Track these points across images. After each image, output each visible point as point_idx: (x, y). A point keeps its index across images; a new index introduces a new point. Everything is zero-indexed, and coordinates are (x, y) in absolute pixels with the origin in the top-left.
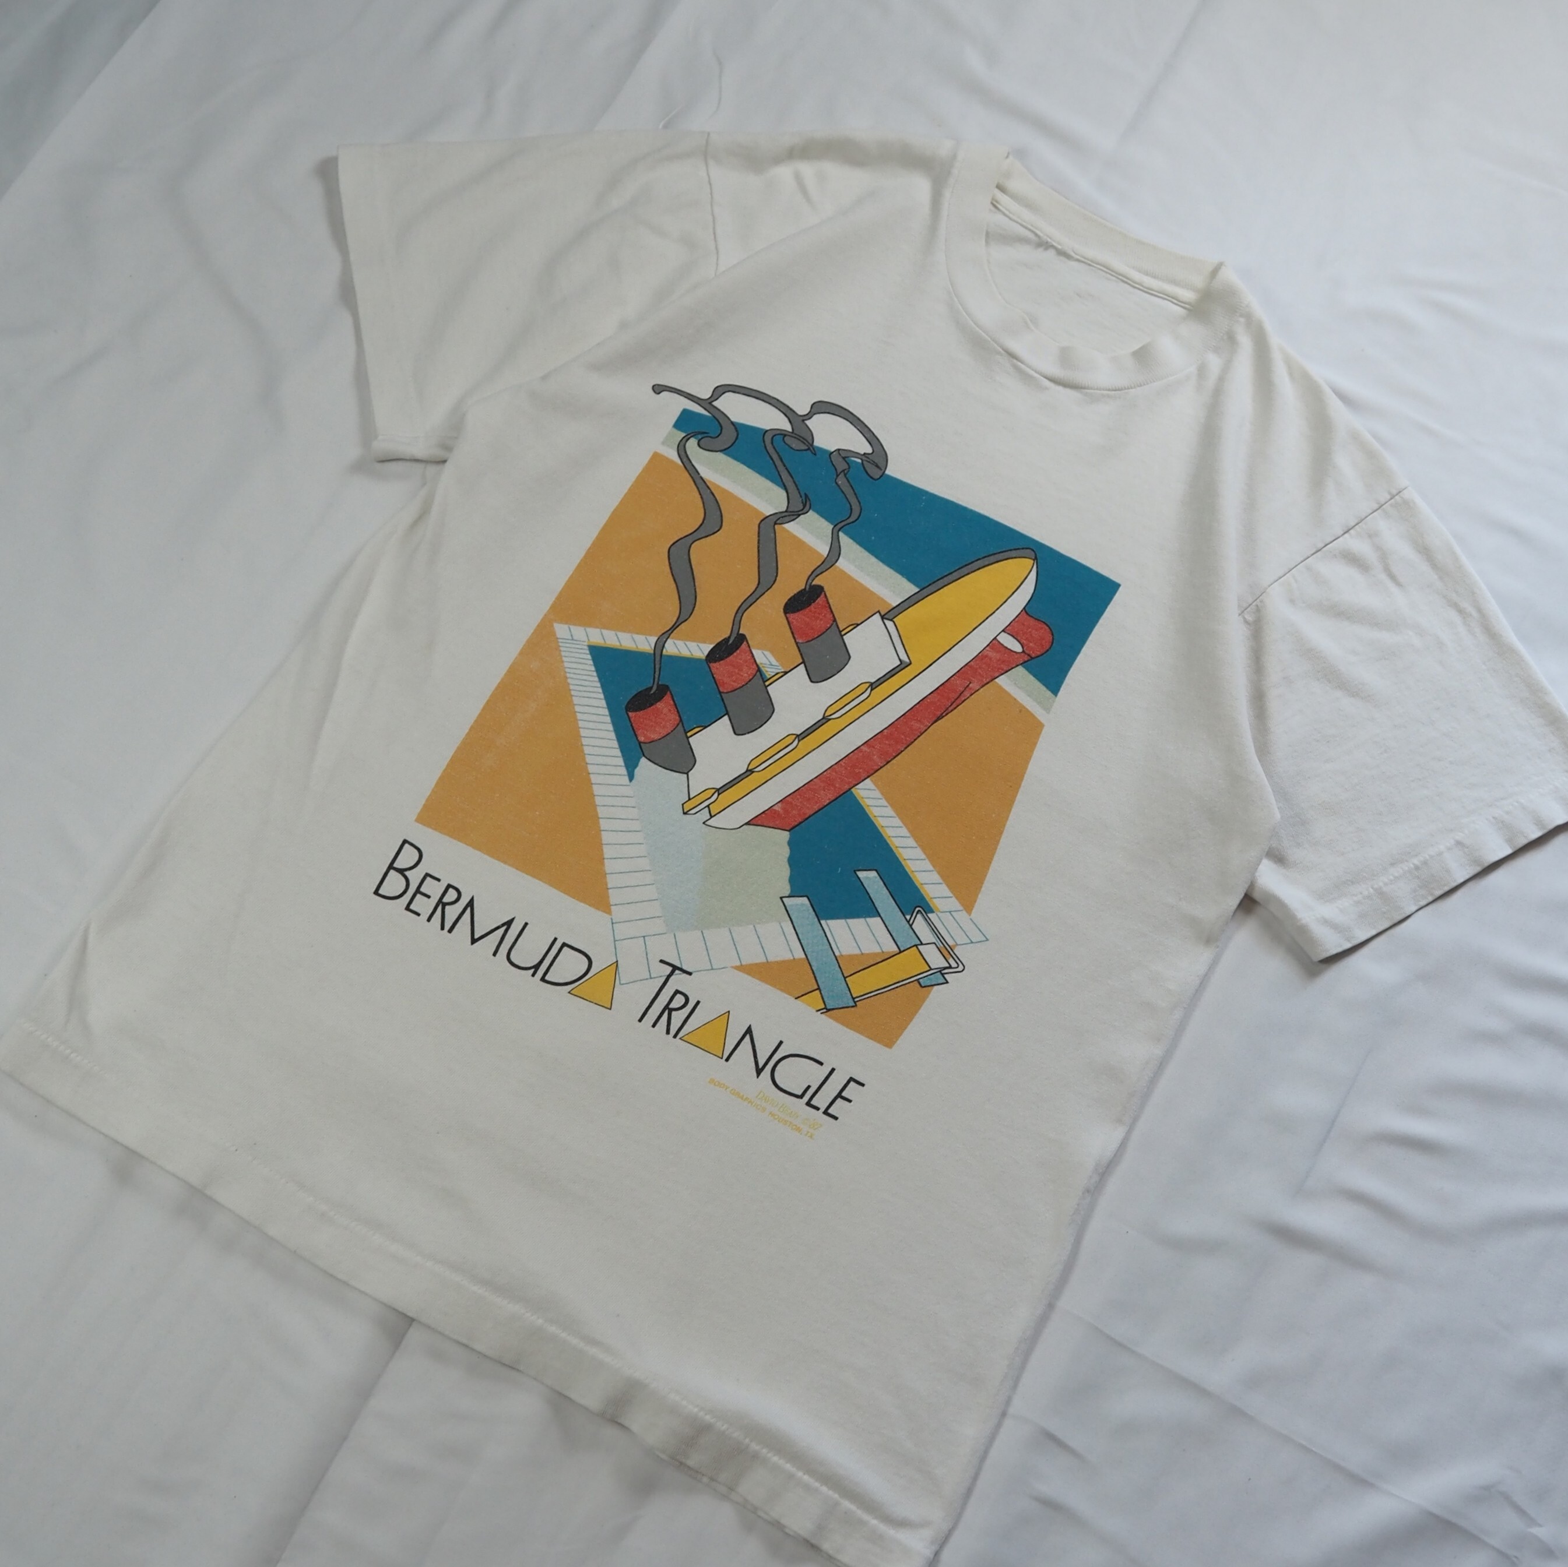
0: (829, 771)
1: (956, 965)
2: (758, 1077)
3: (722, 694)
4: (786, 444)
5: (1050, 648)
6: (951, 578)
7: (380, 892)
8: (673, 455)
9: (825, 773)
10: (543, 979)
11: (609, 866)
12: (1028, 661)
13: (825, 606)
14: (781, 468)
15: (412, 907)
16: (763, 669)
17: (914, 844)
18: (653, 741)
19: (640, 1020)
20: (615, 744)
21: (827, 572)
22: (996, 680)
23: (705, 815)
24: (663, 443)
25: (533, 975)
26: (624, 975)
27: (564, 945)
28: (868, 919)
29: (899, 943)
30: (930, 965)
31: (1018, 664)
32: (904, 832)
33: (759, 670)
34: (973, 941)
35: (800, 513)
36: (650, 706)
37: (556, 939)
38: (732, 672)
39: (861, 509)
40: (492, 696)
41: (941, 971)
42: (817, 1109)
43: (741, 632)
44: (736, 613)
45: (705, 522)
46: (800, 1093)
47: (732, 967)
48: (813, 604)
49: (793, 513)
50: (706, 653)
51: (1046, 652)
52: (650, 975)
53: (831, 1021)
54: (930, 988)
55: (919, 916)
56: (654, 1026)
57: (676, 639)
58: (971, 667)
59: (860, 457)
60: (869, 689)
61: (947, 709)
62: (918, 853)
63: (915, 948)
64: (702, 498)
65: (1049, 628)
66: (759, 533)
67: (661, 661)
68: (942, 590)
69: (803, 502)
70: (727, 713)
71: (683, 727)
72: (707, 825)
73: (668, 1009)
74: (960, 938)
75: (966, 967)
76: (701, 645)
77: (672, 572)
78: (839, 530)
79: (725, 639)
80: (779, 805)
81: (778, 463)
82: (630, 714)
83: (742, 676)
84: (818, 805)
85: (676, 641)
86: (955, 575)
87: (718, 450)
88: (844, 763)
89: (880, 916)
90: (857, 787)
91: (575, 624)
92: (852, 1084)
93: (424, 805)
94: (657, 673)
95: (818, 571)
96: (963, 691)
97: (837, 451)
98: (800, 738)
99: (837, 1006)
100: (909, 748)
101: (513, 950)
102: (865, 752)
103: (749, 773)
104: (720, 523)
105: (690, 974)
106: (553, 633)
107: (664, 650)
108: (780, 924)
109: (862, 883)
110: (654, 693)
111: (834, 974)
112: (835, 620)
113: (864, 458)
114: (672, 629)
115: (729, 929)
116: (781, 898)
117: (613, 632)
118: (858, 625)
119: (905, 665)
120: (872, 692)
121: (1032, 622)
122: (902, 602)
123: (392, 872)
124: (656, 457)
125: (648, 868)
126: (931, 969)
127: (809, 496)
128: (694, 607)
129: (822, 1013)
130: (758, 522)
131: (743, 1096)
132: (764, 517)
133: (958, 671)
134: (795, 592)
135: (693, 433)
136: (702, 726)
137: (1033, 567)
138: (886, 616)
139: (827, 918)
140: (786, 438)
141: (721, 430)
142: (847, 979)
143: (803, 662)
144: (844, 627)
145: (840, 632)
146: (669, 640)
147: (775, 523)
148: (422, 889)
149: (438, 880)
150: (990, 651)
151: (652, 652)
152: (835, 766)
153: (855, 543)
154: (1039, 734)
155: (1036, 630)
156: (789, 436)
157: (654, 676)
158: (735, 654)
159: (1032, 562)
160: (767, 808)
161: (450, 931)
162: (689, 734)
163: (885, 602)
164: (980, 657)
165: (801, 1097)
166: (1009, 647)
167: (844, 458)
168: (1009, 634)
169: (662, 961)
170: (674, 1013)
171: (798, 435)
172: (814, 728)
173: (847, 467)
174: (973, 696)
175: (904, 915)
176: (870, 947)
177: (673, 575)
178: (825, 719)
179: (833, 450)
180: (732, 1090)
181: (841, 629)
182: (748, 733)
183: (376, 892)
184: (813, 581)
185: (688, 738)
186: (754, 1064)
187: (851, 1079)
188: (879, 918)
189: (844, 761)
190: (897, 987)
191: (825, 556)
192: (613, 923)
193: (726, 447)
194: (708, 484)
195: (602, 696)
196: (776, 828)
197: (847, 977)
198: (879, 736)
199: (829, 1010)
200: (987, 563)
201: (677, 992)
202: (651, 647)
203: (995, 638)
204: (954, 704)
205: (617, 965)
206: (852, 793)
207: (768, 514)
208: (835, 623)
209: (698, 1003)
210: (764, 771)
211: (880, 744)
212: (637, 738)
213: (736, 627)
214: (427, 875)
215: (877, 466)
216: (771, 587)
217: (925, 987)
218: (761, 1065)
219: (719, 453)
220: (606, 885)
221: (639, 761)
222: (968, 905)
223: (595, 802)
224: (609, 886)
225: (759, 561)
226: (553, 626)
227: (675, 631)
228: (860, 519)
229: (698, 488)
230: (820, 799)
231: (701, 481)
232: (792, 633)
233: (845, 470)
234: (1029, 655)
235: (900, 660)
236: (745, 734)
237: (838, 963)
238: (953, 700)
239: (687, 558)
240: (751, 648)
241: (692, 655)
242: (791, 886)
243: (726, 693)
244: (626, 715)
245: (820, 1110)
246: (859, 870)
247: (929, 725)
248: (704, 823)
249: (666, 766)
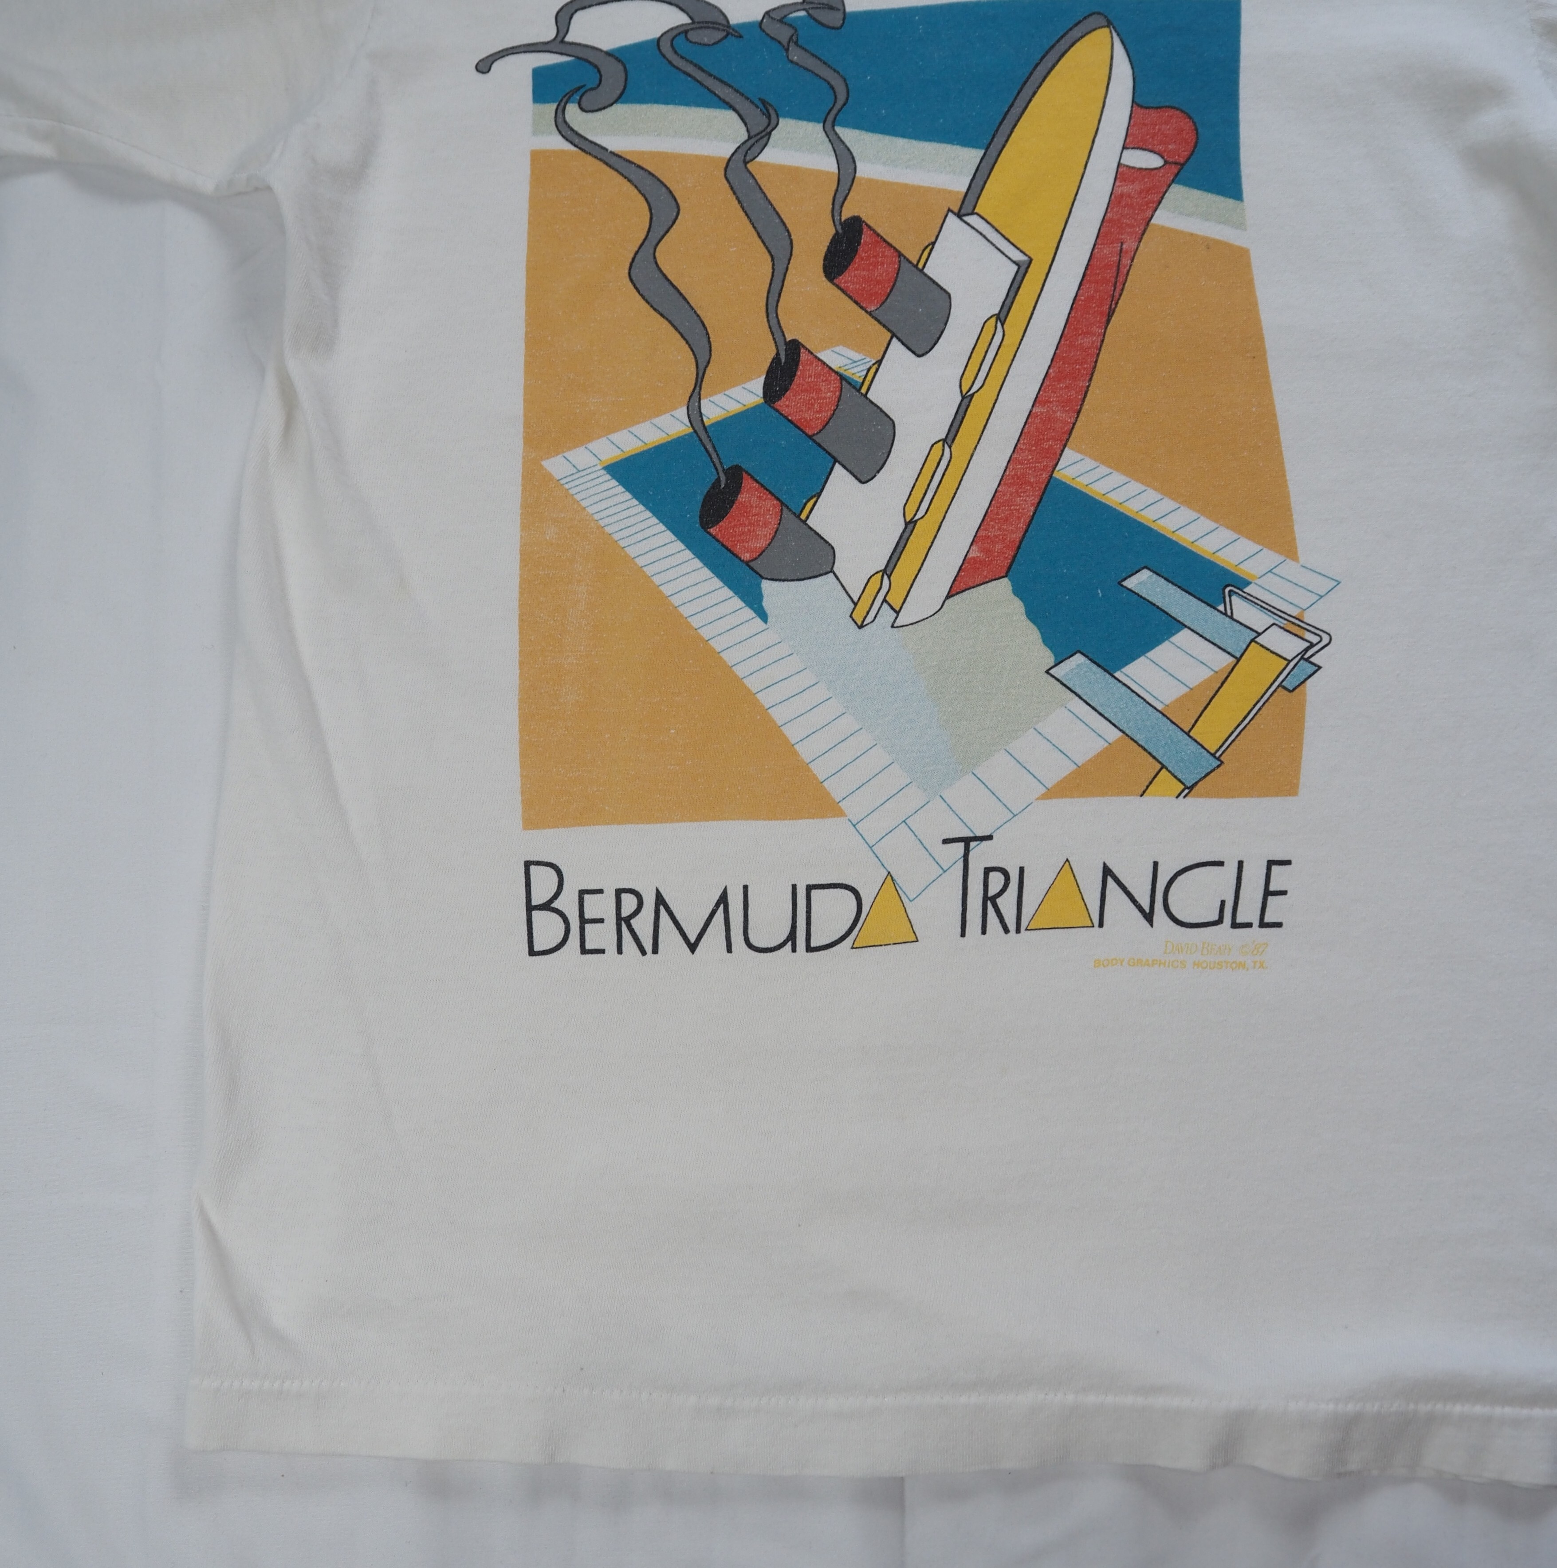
0: (1011, 467)
1: (1318, 639)
2: (1152, 925)
3: (814, 438)
4: (695, 43)
5: (1197, 138)
6: (1016, 111)
7: (536, 949)
8: (557, 143)
9: (1007, 473)
10: (809, 949)
11: (805, 751)
12: (1179, 172)
13: (877, 242)
14: (709, 82)
15: (588, 946)
16: (848, 374)
17: (1173, 505)
18: (764, 551)
19: (963, 935)
20: (717, 583)
21: (851, 193)
22: (1153, 221)
23: (887, 614)
24: (535, 133)
25: (794, 950)
26: (909, 886)
27: (810, 888)
28: (1173, 639)
29: (1229, 650)
30: (1284, 655)
31: (1169, 182)
32: (1152, 495)
33: (842, 378)
34: (1322, 594)
35: (769, 130)
36: (731, 507)
37: (794, 887)
38: (809, 400)
39: (845, 80)
40: (521, 606)
41: (1303, 657)
42: (1249, 925)
43: (788, 340)
44: (768, 317)
45: (653, 211)
46: (1216, 917)
47: (1037, 799)
48: (860, 249)
49: (759, 137)
50: (761, 393)
51: (1195, 146)
52: (942, 869)
53: (1201, 800)
54: (1301, 687)
55: (1234, 598)
56: (984, 932)
57: (711, 396)
58: (1110, 221)
59: (802, 7)
60: (999, 324)
61: (1113, 296)
62: (1186, 514)
63: (1253, 644)
64: (630, 181)
65: (1182, 111)
66: (732, 188)
67: (709, 437)
68: (1013, 135)
69: (764, 114)
70: (836, 461)
71: (790, 510)
72: (897, 627)
73: (990, 900)
74: (1304, 599)
75: (1331, 634)
76: (748, 385)
77: (652, 306)
78: (833, 126)
79: (774, 359)
80: (973, 547)
81: (699, 75)
82: (711, 530)
83: (825, 398)
84: (1022, 520)
85: (711, 399)
86: (1020, 103)
87: (612, 101)
88: (1024, 443)
89: (1186, 626)
90: (1057, 469)
91: (570, 449)
92: (1275, 868)
93: (523, 801)
94: (714, 456)
95: (840, 199)
96: (1120, 260)
97: (766, 16)
98: (949, 443)
99: (1199, 777)
100: (1095, 377)
101: (750, 931)
102: (1042, 413)
103: (910, 526)
104: (674, 202)
105: (990, 838)
106: (548, 477)
107: (705, 419)
108: (1066, 707)
109: (1138, 595)
110: (726, 485)
111: (1171, 736)
112: (900, 255)
113: (807, 7)
114: (698, 385)
115: (1005, 750)
116: (1047, 672)
117: (625, 431)
118: (933, 244)
119: (1026, 266)
120: (1005, 326)
121: (1154, 114)
122: (972, 180)
123: (535, 914)
124: (536, 156)
125: (857, 728)
126: (1289, 661)
127: (767, 99)
128: (709, 338)
129: (1185, 797)
130: (723, 172)
131: (1147, 960)
132: (726, 161)
133: (1097, 237)
134: (827, 243)
135: (564, 96)
136: (815, 496)
137: (1112, 38)
138: (963, 211)
139: (1119, 668)
140: (691, 35)
141: (599, 71)
142: (1191, 734)
143: (894, 335)
144: (918, 258)
145: (916, 266)
146: (704, 403)
147: (746, 163)
148: (587, 916)
149: (600, 891)
150: (1121, 186)
151: (691, 430)
152: (1015, 456)
153: (863, 132)
154: (1248, 265)
155: (1166, 123)
156: (692, 29)
157: (713, 462)
158: (799, 373)
159: (1106, 30)
160: (961, 562)
161: (655, 951)
162: (803, 517)
163: (950, 192)
164: (1115, 200)
165: (1220, 921)
166: (1144, 166)
167: (781, 21)
168: (1133, 148)
169: (946, 841)
170: (999, 901)
171: (703, 22)
172: (959, 418)
173: (794, 31)
174: (1135, 261)
175: (1215, 608)
176: (1197, 675)
177: (655, 309)
178: (967, 399)
179: (760, 18)
180: (1129, 961)
181: (915, 263)
182: (878, 472)
183: (532, 952)
184: (840, 216)
185: (805, 522)
186: (1137, 911)
187: (1271, 863)
188: (1186, 629)
189: (1022, 442)
190: (1260, 709)
191: (836, 171)
192: (854, 826)
193: (618, 92)
194: (628, 157)
195: (661, 527)
196: (987, 582)
197: (1190, 731)
198: (1047, 383)
199: (1191, 788)
200: (1050, 65)
201: (988, 871)
202: (687, 426)
203: (1119, 165)
204: (1118, 284)
205: (892, 878)
206: (1056, 479)
207: (728, 156)
208: (902, 258)
209: (1022, 870)
210: (928, 512)
211: (1055, 393)
212: (740, 559)
213: (778, 335)
214: (582, 893)
215: (831, 8)
216: (791, 255)
217: (1294, 689)
218: (1147, 908)
219: (615, 105)
220: (817, 779)
221: (760, 588)
222: (1289, 550)
223: (736, 676)
224: (821, 779)
225: (754, 227)
226: (541, 465)
227: (703, 386)
228: (850, 94)
229: (617, 170)
230: (1020, 511)
231: (615, 158)
232: (856, 302)
233: (793, 35)
234: (1176, 163)
235: (1014, 262)
236: (875, 476)
237: (1168, 718)
238: (1113, 280)
239: (660, 275)
240: (815, 354)
241: (745, 406)
242: (1051, 649)
243: (817, 433)
244: (708, 536)
245: (1254, 926)
246: (1125, 579)
247: (1103, 331)
248: (893, 626)
249: (799, 575)
